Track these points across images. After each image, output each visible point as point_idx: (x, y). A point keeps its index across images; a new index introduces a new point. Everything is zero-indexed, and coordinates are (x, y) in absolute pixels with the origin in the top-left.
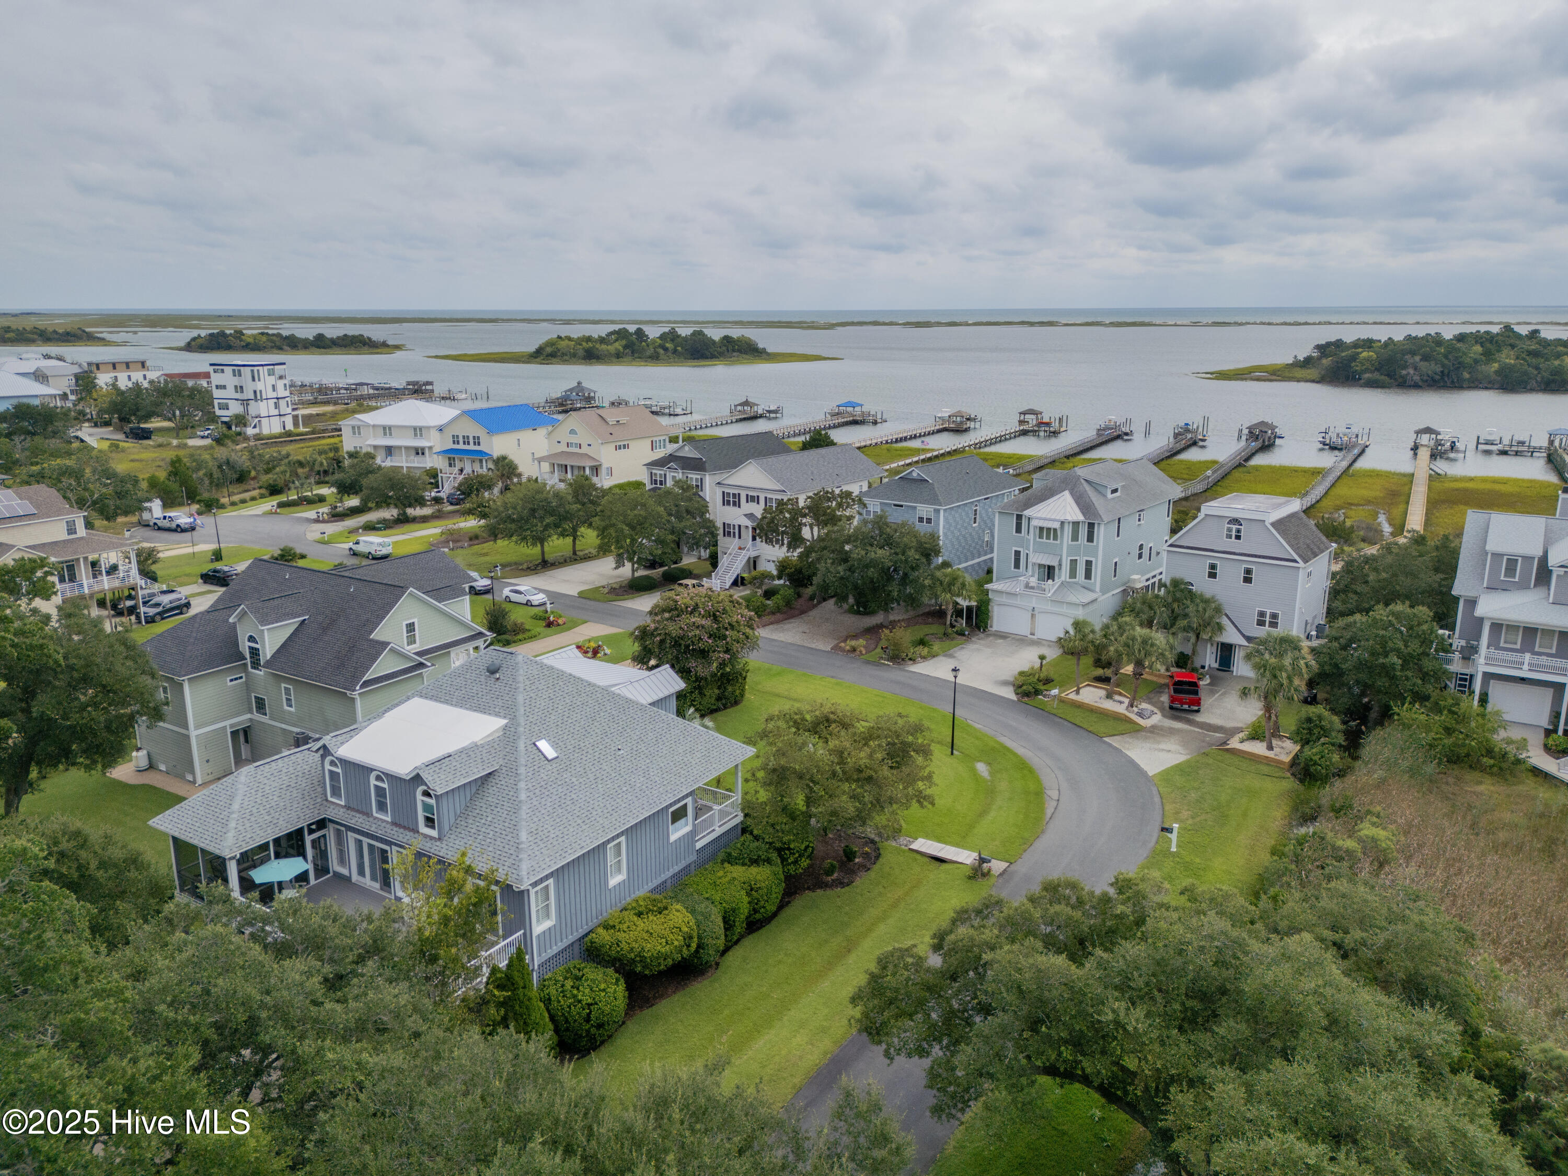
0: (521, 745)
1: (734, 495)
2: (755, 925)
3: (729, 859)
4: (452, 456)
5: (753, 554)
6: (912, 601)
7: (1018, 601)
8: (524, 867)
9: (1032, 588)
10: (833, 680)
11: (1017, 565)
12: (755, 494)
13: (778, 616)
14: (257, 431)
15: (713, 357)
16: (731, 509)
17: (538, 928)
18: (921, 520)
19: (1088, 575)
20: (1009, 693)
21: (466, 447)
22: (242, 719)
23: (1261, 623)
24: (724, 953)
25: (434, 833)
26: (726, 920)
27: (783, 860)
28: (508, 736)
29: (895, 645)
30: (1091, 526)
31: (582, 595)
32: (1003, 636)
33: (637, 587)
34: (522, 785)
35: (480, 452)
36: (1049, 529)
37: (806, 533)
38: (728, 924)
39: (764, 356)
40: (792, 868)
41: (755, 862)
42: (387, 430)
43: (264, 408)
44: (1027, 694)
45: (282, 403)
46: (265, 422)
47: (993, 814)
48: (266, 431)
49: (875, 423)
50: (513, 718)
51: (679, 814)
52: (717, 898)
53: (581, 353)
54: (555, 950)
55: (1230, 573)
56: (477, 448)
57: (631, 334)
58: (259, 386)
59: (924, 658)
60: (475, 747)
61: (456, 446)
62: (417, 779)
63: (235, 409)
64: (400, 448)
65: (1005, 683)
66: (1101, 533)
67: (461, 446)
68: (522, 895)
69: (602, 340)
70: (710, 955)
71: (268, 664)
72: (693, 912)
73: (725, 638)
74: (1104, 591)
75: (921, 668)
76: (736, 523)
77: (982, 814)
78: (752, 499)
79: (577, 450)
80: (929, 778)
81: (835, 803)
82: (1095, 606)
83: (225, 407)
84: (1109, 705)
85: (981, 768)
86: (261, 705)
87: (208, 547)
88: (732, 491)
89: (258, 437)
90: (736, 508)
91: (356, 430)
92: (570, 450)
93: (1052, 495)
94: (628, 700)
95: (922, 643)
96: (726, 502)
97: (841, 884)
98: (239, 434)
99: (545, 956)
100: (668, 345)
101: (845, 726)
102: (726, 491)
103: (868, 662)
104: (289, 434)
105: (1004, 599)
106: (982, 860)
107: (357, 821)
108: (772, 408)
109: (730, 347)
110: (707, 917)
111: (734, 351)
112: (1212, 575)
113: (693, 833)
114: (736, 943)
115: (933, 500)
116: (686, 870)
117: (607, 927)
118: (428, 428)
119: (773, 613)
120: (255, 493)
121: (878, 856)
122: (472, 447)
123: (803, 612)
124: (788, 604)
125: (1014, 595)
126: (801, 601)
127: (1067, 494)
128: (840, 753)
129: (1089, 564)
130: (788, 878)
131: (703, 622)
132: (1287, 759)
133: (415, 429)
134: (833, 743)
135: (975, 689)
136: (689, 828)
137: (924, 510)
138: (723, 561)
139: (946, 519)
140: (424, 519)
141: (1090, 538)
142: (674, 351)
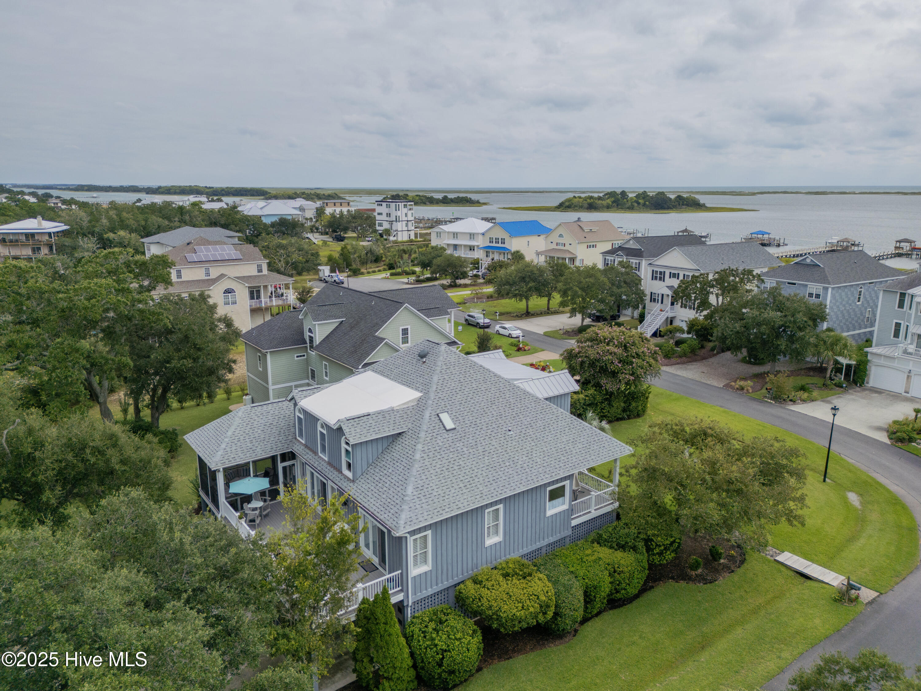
0: (427, 414)
1: (661, 273)
2: (616, 602)
3: (599, 541)
4: (488, 250)
5: (670, 315)
6: (797, 355)
7: (896, 364)
8: (403, 516)
9: (911, 354)
10: (721, 409)
11: (897, 334)
12: (676, 272)
13: (684, 359)
14: (395, 238)
15: (669, 208)
16: (657, 283)
17: (415, 571)
18: (811, 295)
20: (883, 438)
21: (497, 245)
24: (585, 620)
25: (349, 474)
26: (586, 594)
27: (649, 550)
28: (420, 405)
29: (778, 387)
31: (546, 334)
32: (879, 392)
34: (419, 447)
35: (504, 248)
37: (712, 299)
38: (588, 598)
39: (703, 208)
40: (657, 559)
41: (622, 547)
42: (455, 235)
43: (399, 226)
44: (901, 440)
45: (410, 223)
46: (400, 233)
47: (862, 541)
48: (400, 239)
49: (779, 245)
50: (426, 393)
51: (556, 494)
52: (581, 573)
53: (586, 205)
54: (430, 591)
56: (503, 246)
57: (618, 195)
58: (399, 213)
59: (804, 401)
60: (392, 410)
61: (491, 245)
62: (340, 429)
63: (386, 226)
64: (461, 245)
65: (879, 429)
67: (494, 245)
68: (400, 541)
69: (600, 198)
70: (567, 623)
71: (318, 348)
72: (555, 583)
73: (632, 363)
75: (800, 408)
76: (660, 292)
77: (852, 539)
78: (674, 276)
79: (562, 248)
80: (802, 499)
81: (701, 508)
83: (381, 225)
85: (853, 498)
86: (313, 374)
88: (659, 270)
89: (395, 242)
90: (662, 282)
91: (439, 234)
92: (558, 247)
94: (525, 393)
95: (803, 388)
96: (654, 278)
97: (703, 579)
98: (386, 240)
99: (420, 596)
100: (640, 201)
101: (721, 441)
102: (655, 269)
103: (754, 399)
104: (411, 241)
105: (882, 361)
106: (850, 587)
107: (308, 457)
108: (703, 234)
109: (681, 203)
110: (568, 589)
111: (683, 205)
113: (571, 510)
114: (597, 615)
115: (824, 280)
116: (561, 542)
117: (476, 581)
118: (478, 234)
119: (680, 357)
120: (381, 268)
121: (743, 562)
122: (500, 245)
123: (704, 358)
124: (693, 351)
125: (893, 358)
126: (703, 351)
128: (713, 464)
130: (651, 566)
131: (616, 350)
133: (470, 235)
134: (707, 454)
135: (850, 430)
136: (565, 507)
137: (814, 288)
138: (648, 318)
139: (833, 296)
142: (644, 205)
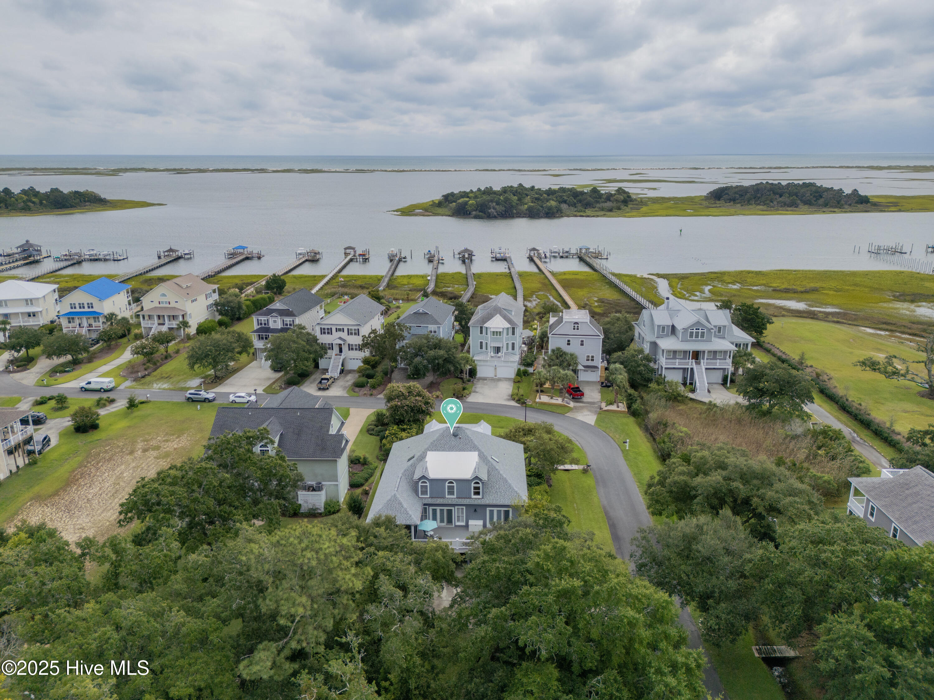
7: (489, 363)
11: (481, 348)
15: (72, 206)
16: (326, 336)
20: (515, 404)
21: (82, 310)
23: (588, 360)
28: (483, 457)
30: (513, 329)
32: (484, 379)
33: (290, 383)
35: (95, 312)
36: (497, 332)
42: (3, 303)
50: (479, 451)
55: (575, 343)
56: (91, 310)
61: (75, 310)
64: (17, 314)
65: (509, 400)
75: (471, 399)
76: (330, 342)
78: (340, 330)
79: (168, 305)
84: (553, 401)
88: (326, 327)
90: (330, 335)
92: (161, 305)
93: (493, 317)
95: (463, 388)
96: (323, 333)
100: (32, 199)
102: (323, 327)
105: (482, 363)
108: (187, 252)
109: (82, 199)
111: (85, 201)
112: (569, 344)
115: (436, 322)
118: (38, 299)
122: (86, 309)
125: (485, 361)
126: (386, 377)
127: (498, 315)
129: (513, 344)
132: (624, 410)
133: (27, 300)
137: (430, 327)
139: (443, 331)
141: (513, 334)
142: (40, 204)
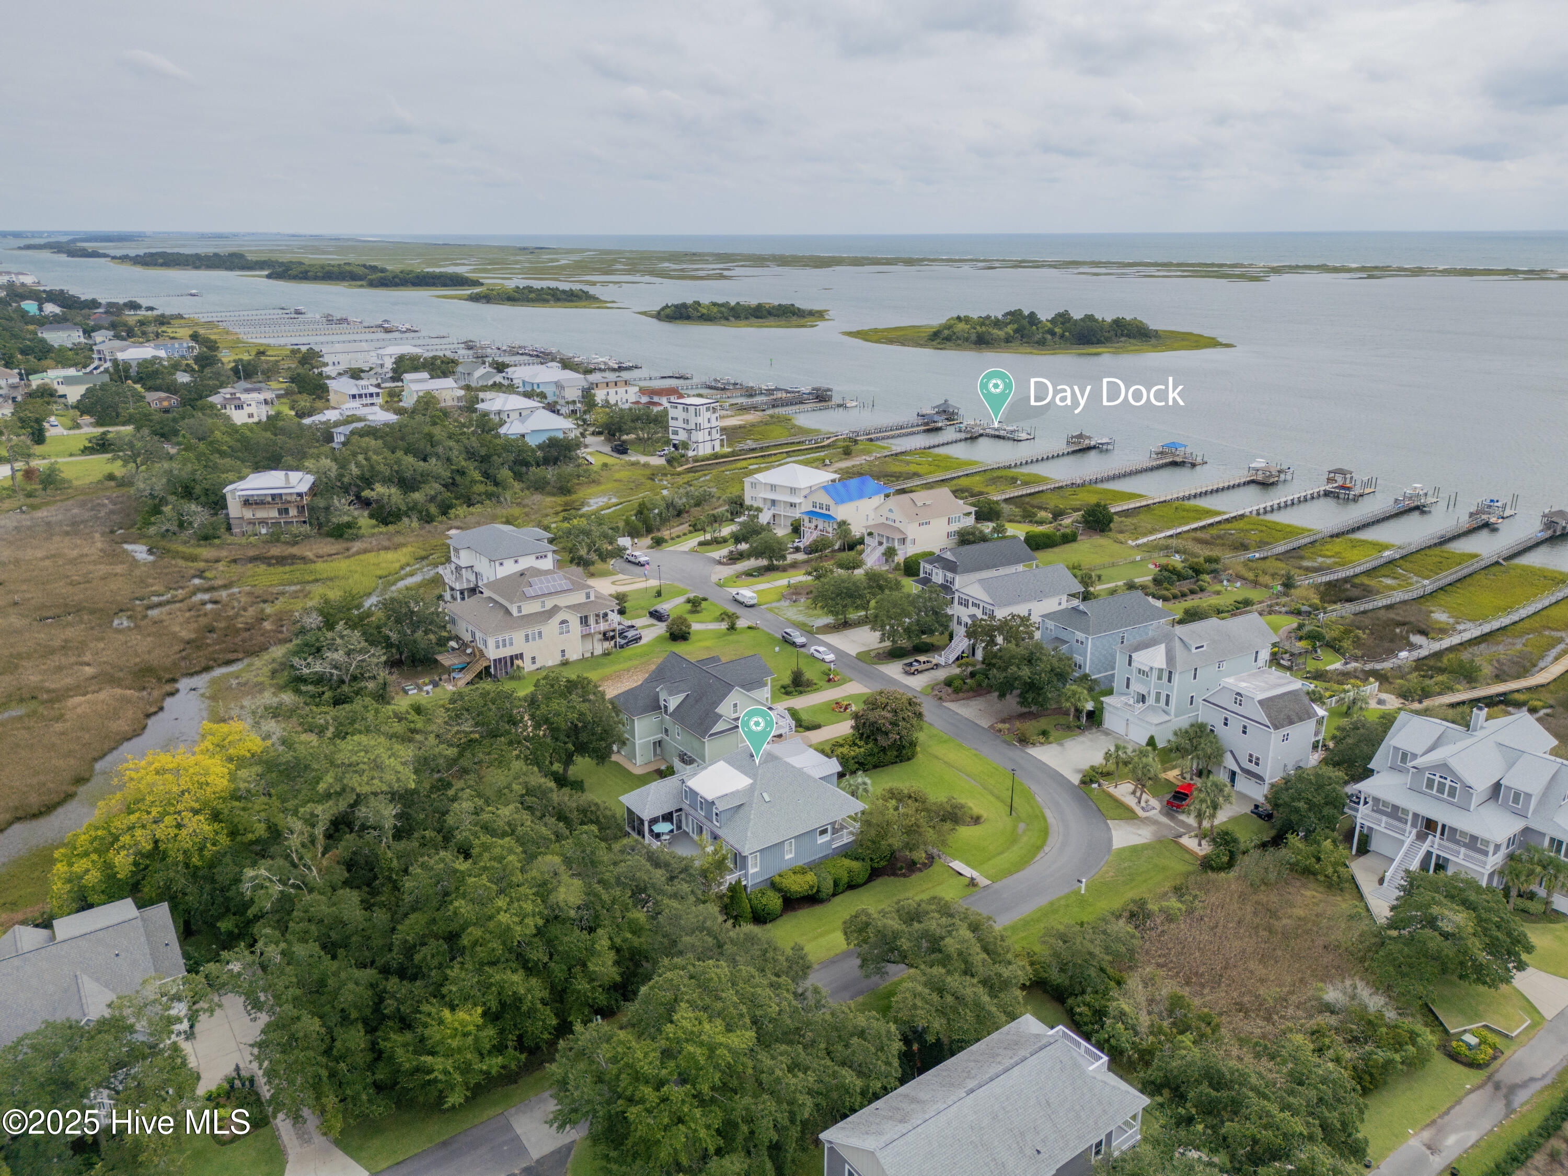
0: (756, 793)
1: (965, 600)
2: (851, 886)
3: (845, 855)
4: (811, 515)
7: (1119, 713)
8: (747, 847)
9: (1130, 707)
10: (974, 752)
11: (1128, 686)
12: (978, 602)
13: (971, 694)
14: (695, 453)
15: (1099, 342)
16: (962, 608)
17: (752, 871)
18: (1077, 642)
19: (1167, 704)
20: (1076, 779)
21: (821, 511)
22: (658, 737)
23: (1250, 761)
24: (834, 895)
25: (717, 824)
26: (835, 881)
27: (872, 860)
28: (752, 788)
29: (1026, 732)
30: (1170, 673)
31: (858, 656)
32: (1108, 733)
33: (895, 654)
34: (753, 811)
35: (829, 516)
36: (1143, 670)
38: (836, 884)
39: (1153, 341)
40: (876, 865)
41: (857, 859)
42: (773, 487)
44: (1084, 782)
45: (714, 431)
47: (1005, 854)
48: (701, 454)
50: (755, 780)
51: (824, 832)
52: (834, 872)
53: (974, 337)
54: (759, 880)
55: (1236, 724)
56: (827, 512)
57: (1024, 317)
58: (699, 420)
59: (1040, 744)
60: (738, 791)
62: (713, 803)
63: (682, 436)
64: (780, 501)
65: (1079, 772)
66: (1176, 678)
67: (818, 510)
68: (745, 858)
69: (997, 323)
70: (823, 895)
71: (671, 715)
72: (819, 877)
74: (1176, 716)
75: (1034, 751)
76: (964, 619)
77: (1001, 853)
78: (975, 605)
79: (892, 524)
82: (1169, 724)
83: (676, 433)
84: (1128, 798)
85: (1021, 827)
86: (666, 731)
87: (653, 583)
88: (964, 597)
89: (696, 460)
90: (966, 609)
92: (888, 522)
93: (1155, 645)
94: (813, 772)
95: (1044, 733)
96: (960, 603)
97: (904, 876)
98: (683, 456)
99: (754, 882)
100: (1057, 330)
102: (961, 596)
103: (1005, 742)
104: (716, 456)
105: (1112, 710)
107: (692, 812)
108: (1104, 440)
109: (1119, 332)
110: (825, 879)
111: (1122, 335)
112: (1226, 724)
113: (833, 840)
114: (840, 893)
115: (1085, 631)
116: (826, 857)
117: (780, 876)
118: (800, 489)
119: (967, 691)
120: (685, 527)
121: (929, 867)
122: (824, 511)
123: (989, 693)
124: (979, 685)
127: (1163, 646)
129: (1168, 696)
130: (873, 869)
132: (1202, 853)
133: (793, 488)
135: (1057, 773)
136: (827, 839)
137: (1080, 635)
138: (954, 641)
139: (1093, 644)
140: (784, 569)
141: (1170, 681)
142: (1062, 336)
